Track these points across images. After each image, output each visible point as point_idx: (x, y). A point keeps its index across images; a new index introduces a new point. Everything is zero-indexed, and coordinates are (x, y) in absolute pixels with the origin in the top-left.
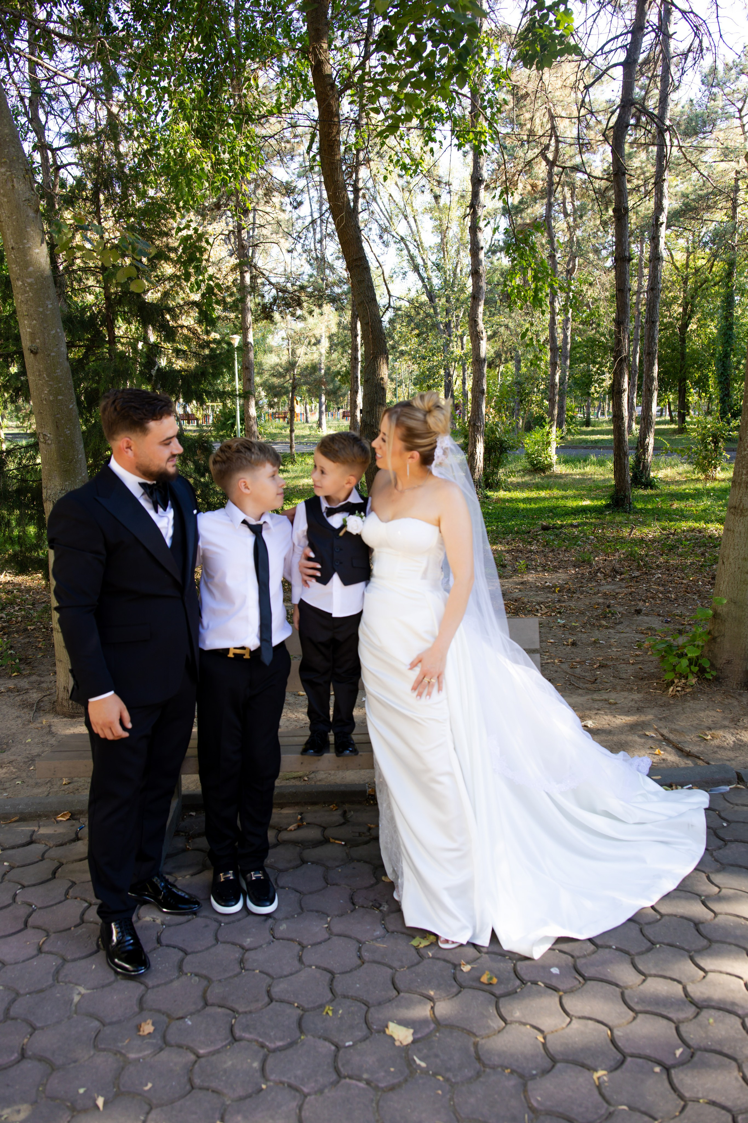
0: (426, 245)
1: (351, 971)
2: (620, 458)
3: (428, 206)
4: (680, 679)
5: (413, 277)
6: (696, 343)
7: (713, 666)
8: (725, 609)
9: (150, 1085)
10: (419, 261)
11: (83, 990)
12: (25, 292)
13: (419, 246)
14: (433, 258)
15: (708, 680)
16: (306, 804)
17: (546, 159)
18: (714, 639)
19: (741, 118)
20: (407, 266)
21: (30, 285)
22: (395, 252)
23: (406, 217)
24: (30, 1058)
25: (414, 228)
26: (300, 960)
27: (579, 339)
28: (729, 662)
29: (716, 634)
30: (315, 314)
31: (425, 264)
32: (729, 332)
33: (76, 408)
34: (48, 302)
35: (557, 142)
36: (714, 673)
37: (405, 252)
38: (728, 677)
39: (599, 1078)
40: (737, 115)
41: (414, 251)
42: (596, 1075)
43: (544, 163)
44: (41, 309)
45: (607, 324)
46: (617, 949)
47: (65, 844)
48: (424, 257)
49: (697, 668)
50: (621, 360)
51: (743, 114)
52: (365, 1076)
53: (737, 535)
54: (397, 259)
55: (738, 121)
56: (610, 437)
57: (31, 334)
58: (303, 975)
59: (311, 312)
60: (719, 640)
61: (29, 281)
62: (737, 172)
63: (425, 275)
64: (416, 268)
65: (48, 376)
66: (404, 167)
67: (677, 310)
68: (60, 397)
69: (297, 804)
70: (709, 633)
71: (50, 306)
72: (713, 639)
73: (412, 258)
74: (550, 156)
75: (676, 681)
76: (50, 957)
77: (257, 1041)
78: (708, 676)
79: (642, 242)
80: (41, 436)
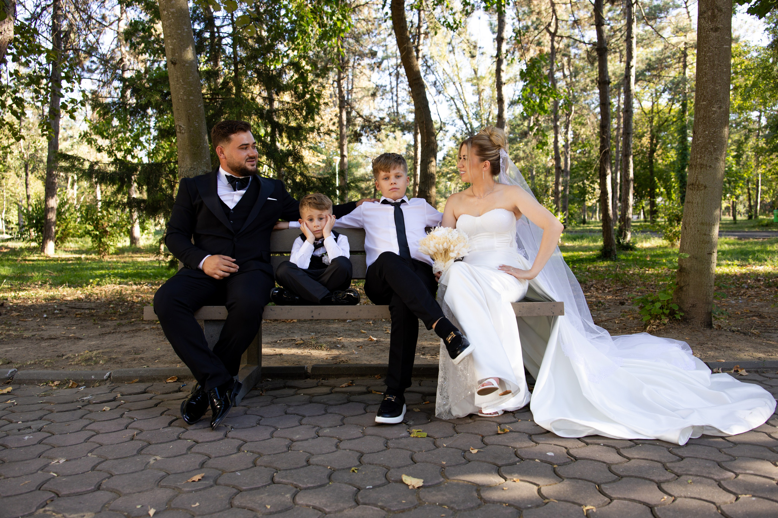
0: (468, 102)
1: (378, 452)
2: (607, 222)
3: (470, 77)
4: (655, 320)
5: (460, 123)
6: (660, 162)
7: (680, 309)
8: (689, 264)
9: (197, 504)
10: (463, 112)
11: (158, 458)
12: (169, 19)
13: (464, 102)
14: (474, 111)
15: (677, 320)
16: (356, 375)
17: (549, 31)
18: (681, 288)
19: (686, 7)
20: (455, 117)
21: (173, 13)
22: (447, 107)
23: (454, 83)
24: (103, 490)
25: (460, 91)
26: (337, 447)
27: (576, 163)
28: (694, 306)
29: (682, 284)
30: (390, 137)
31: (467, 113)
32: (684, 152)
33: (203, 108)
34: (185, 27)
35: (557, 19)
36: (682, 314)
37: (454, 107)
38: (693, 318)
39: (587, 510)
40: (684, 6)
41: (460, 106)
42: (585, 509)
43: (548, 34)
44: (179, 32)
45: (595, 153)
46: (604, 445)
47: (170, 393)
48: (467, 109)
49: (668, 311)
50: (605, 152)
51: (688, 4)
52: (380, 504)
53: (695, 205)
54: (449, 112)
55: (685, 9)
56: (601, 228)
57: (172, 49)
58: (339, 453)
59: (387, 136)
60: (685, 289)
61: (172, 10)
62: (686, 43)
63: (467, 121)
64: (461, 117)
65: (183, 81)
66: (449, 26)
67: (646, 141)
68: (191, 98)
69: (350, 375)
70: (677, 284)
71: (186, 30)
72: (679, 289)
73: (458, 110)
74: (552, 30)
75: (652, 321)
76: (138, 442)
77: (292, 484)
78: (678, 317)
79: (619, 95)
80: (178, 127)
